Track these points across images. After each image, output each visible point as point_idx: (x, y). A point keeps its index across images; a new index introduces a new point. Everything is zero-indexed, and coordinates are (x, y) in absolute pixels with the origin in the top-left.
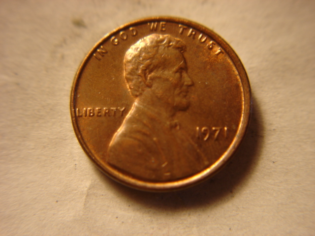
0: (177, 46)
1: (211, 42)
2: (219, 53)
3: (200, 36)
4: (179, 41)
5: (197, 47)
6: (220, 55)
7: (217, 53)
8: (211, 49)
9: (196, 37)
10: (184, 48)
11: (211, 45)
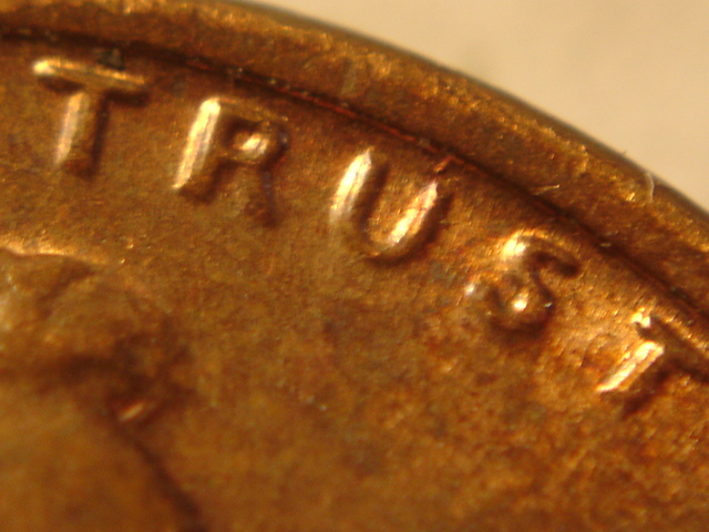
0: (52, 336)
1: (513, 248)
2: (656, 378)
3: (355, 173)
4: (73, 272)
5: (329, 331)
6: (666, 405)
7: (616, 381)
8: (534, 332)
9: (288, 191)
10: (149, 360)
11: (515, 282)
